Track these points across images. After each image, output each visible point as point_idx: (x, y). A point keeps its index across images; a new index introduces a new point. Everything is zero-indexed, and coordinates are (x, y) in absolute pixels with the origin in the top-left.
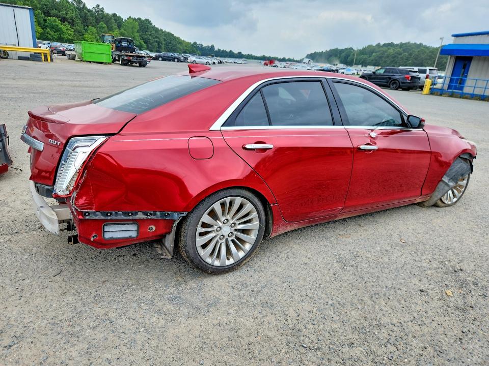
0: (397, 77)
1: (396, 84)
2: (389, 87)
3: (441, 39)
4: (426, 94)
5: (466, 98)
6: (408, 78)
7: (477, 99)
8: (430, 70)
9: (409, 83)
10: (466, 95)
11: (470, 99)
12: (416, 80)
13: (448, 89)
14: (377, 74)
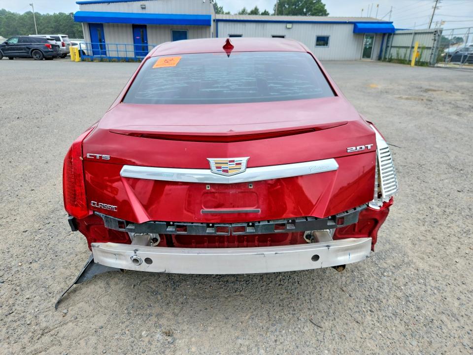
0: (35, 45)
1: (39, 53)
2: (32, 58)
3: (31, 5)
4: (79, 62)
5: (114, 61)
6: (49, 46)
7: (123, 62)
8: (62, 37)
9: (51, 51)
10: (114, 59)
11: (118, 62)
12: (57, 48)
13: (93, 55)
14: (10, 44)
